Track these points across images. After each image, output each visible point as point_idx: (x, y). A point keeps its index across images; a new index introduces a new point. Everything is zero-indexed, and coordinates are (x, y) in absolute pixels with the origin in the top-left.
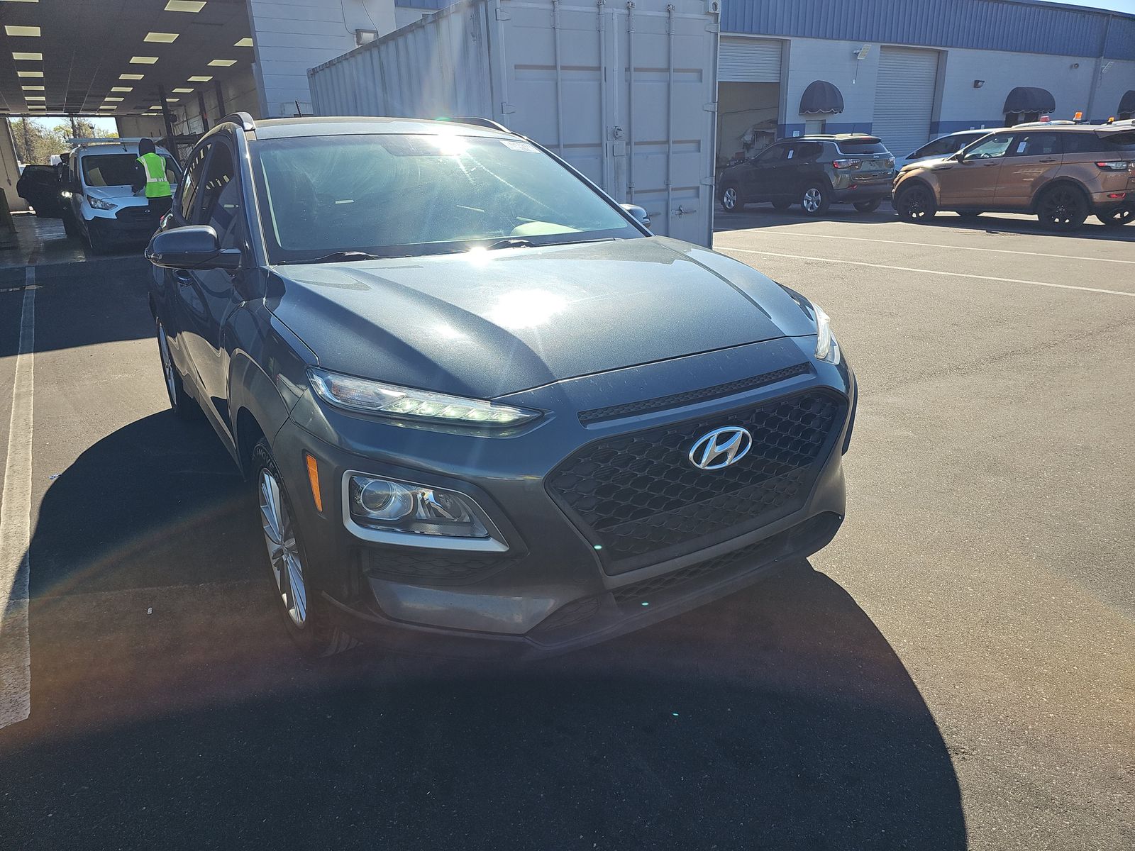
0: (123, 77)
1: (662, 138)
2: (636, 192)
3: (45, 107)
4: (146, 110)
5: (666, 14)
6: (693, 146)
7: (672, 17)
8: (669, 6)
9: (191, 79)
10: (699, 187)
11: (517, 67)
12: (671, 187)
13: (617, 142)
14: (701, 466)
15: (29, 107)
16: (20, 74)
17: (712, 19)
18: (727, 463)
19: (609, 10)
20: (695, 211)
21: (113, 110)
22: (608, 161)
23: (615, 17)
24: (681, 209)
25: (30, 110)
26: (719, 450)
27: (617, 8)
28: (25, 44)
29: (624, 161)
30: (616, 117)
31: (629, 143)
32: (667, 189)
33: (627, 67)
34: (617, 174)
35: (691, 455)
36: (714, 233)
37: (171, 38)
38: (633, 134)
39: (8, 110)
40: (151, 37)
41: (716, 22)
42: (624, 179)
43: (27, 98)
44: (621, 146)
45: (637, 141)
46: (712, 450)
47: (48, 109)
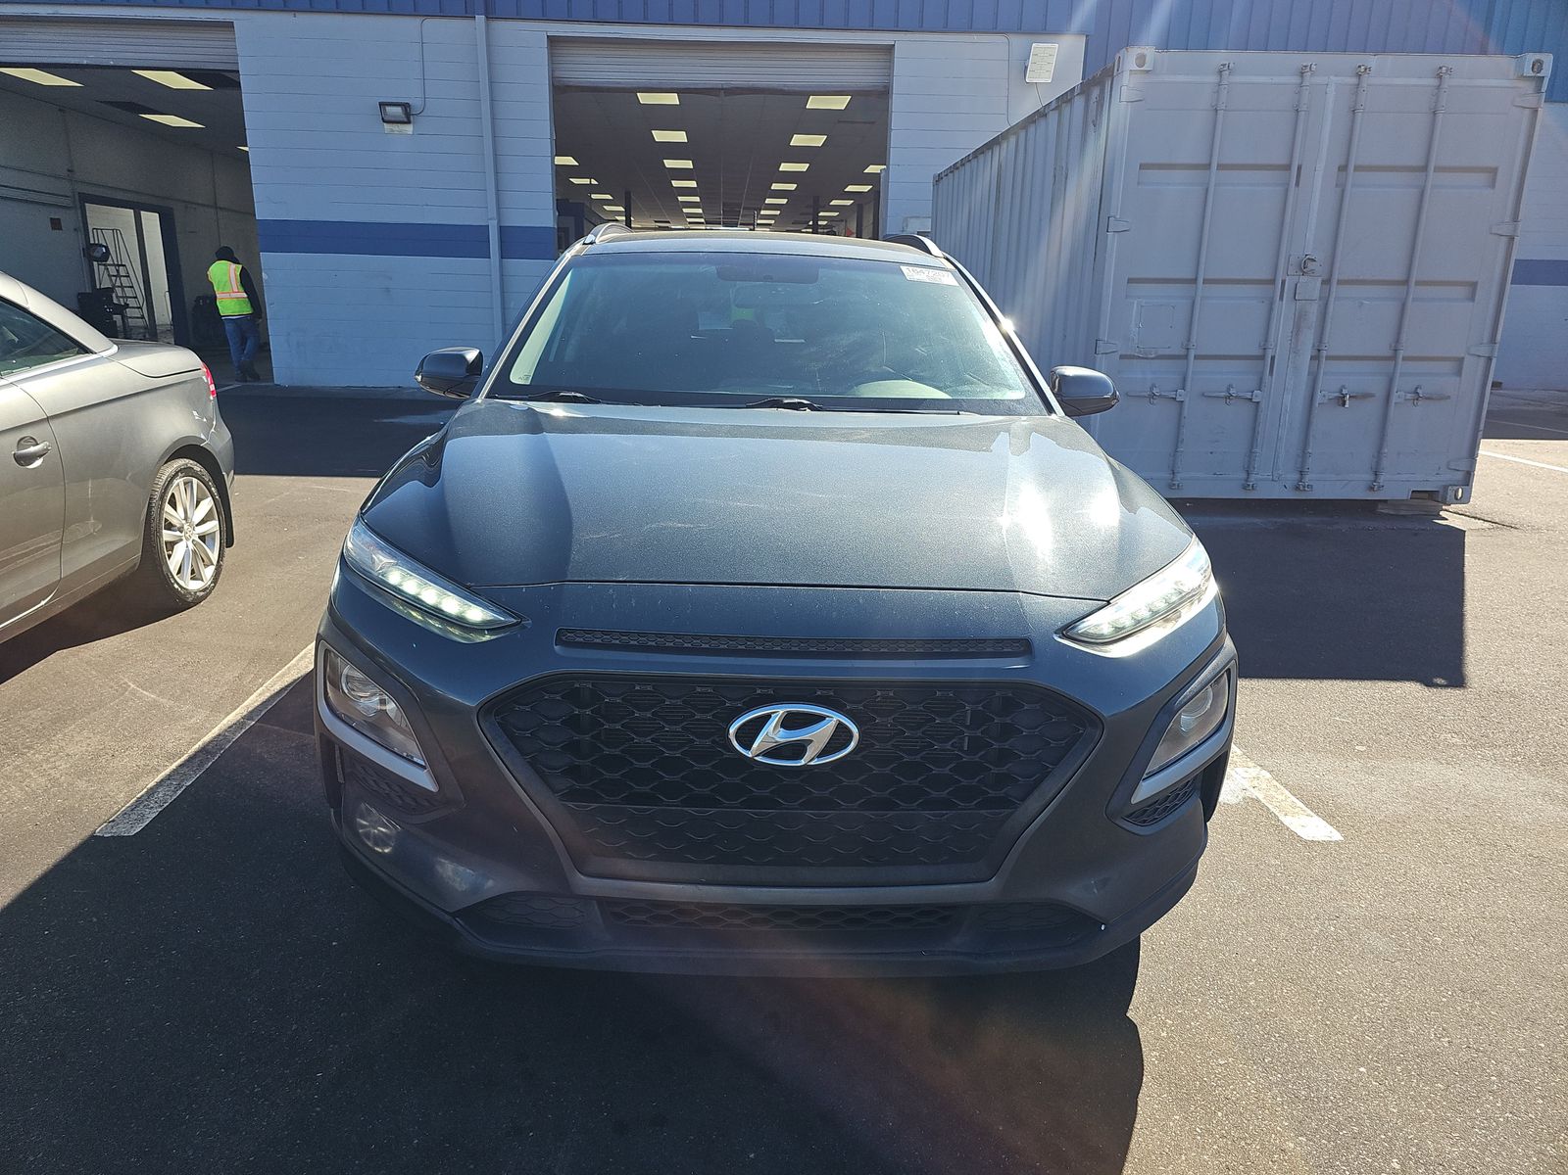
0: (775, 186)
1: (1398, 274)
2: (1328, 358)
3: (703, 220)
4: (805, 226)
5: (1434, 82)
6: (1461, 292)
7: (1445, 85)
8: (1441, 68)
9: (848, 189)
10: (1463, 358)
11: (1142, 167)
12: (1401, 354)
13: (1303, 279)
14: (749, 754)
15: (688, 220)
16: (675, 183)
17: (1529, 87)
18: (802, 762)
19: (1317, 80)
20: (1449, 397)
21: (770, 225)
22: (1284, 310)
23: (1331, 90)
24: (1419, 391)
25: (690, 223)
26: (782, 736)
27: (1336, 76)
28: (676, 152)
29: (1313, 311)
30: (1310, 238)
31: (1327, 282)
32: (1394, 358)
33: (1343, 163)
34: (1297, 329)
35: (732, 730)
36: (1482, 440)
37: (818, 141)
38: (1337, 265)
39: (669, 222)
40: (798, 140)
41: (1538, 91)
42: (1308, 338)
43: (685, 210)
44: (1312, 287)
45: (1342, 278)
46: (772, 733)
47: (707, 223)
